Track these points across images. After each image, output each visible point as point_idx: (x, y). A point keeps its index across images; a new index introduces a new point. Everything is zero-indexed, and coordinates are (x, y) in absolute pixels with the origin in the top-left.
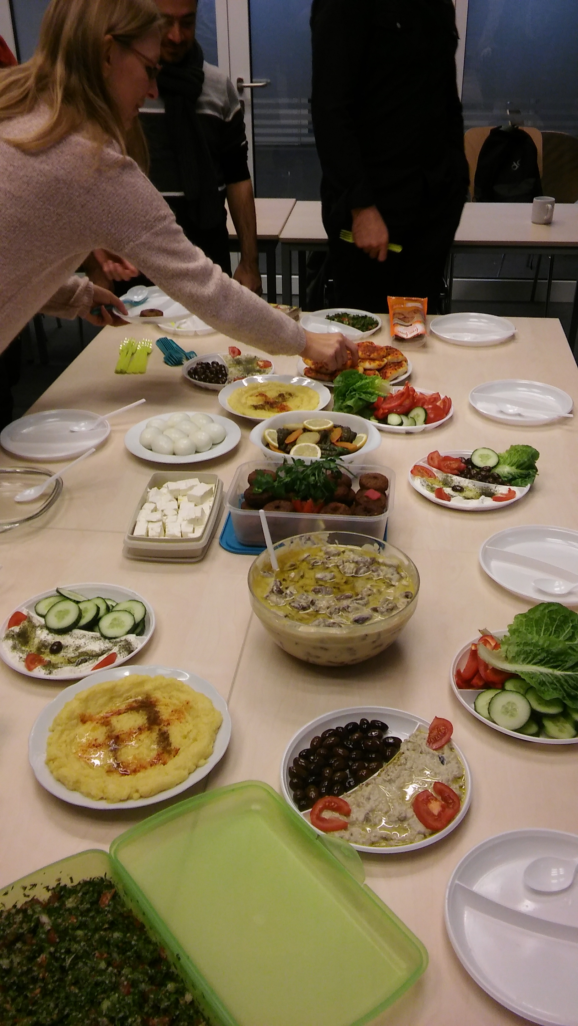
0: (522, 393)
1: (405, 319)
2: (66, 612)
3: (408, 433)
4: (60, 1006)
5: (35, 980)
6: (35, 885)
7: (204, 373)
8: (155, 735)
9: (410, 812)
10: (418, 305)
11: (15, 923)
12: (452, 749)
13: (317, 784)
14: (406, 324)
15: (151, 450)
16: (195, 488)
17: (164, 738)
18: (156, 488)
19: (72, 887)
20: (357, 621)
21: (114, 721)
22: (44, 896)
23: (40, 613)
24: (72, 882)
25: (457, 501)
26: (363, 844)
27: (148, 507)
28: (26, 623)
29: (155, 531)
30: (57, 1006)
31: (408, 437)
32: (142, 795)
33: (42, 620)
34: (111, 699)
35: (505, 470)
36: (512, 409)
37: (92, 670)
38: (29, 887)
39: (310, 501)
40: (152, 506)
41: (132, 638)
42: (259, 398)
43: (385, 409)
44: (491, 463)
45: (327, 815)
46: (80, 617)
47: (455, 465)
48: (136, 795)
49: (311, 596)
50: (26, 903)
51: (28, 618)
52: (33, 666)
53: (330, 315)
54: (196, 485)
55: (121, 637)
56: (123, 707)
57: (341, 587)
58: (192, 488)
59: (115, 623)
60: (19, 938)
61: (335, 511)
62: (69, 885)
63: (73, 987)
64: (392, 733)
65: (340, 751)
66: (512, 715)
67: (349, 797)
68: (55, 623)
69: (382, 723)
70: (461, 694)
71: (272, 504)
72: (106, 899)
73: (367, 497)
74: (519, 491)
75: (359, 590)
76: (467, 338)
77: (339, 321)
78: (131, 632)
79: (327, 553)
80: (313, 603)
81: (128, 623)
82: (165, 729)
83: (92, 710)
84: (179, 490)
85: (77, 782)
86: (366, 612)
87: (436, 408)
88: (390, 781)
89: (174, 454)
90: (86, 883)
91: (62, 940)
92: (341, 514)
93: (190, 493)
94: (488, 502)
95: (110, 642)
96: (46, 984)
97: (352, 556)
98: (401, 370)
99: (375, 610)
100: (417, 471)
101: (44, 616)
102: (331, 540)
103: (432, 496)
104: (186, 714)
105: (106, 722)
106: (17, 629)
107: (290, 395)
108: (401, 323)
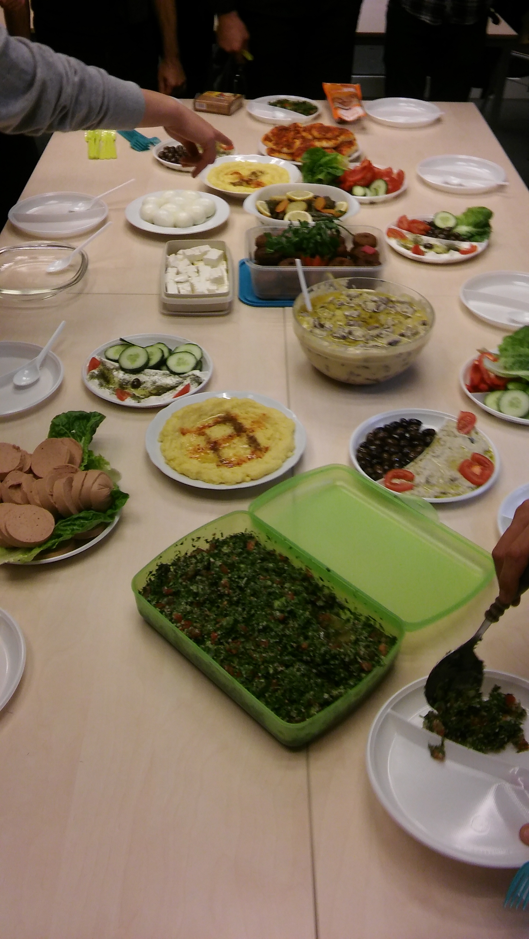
0: (462, 167)
1: (345, 103)
2: (137, 356)
3: (372, 203)
4: (247, 609)
5: (221, 596)
6: (199, 538)
7: (173, 156)
8: (245, 439)
9: (458, 475)
10: (352, 90)
11: (192, 564)
12: (477, 433)
13: (381, 464)
14: (346, 108)
15: (153, 224)
16: (209, 253)
17: (253, 442)
18: (174, 254)
19: (222, 540)
20: (391, 344)
21: (208, 431)
22: (205, 546)
23: (111, 357)
24: (222, 537)
25: (430, 256)
26: (430, 497)
27: (171, 271)
28: (101, 367)
29: (185, 290)
30: (244, 609)
31: (372, 206)
32: (253, 478)
33: (117, 365)
34: (200, 416)
35: (463, 229)
36: (455, 181)
37: (174, 398)
38: (196, 539)
39: (318, 257)
40: (175, 270)
41: (197, 372)
42: (235, 176)
43: (350, 181)
44: (451, 223)
45: (396, 481)
46: (149, 360)
47: (422, 227)
48: (248, 479)
49: (347, 329)
50: (194, 551)
51: (102, 363)
52: (124, 397)
53: (272, 102)
54: (209, 251)
55: (188, 372)
56: (211, 422)
57: (368, 321)
58: (205, 253)
59: (180, 363)
60: (197, 573)
61: (341, 264)
62: (221, 539)
63: (252, 598)
64: (425, 426)
65: (390, 441)
66: (517, 407)
67: (410, 468)
68: (127, 364)
69: (417, 420)
70: (473, 395)
71: (285, 261)
72: (251, 545)
73: (364, 252)
74: (480, 246)
75: (383, 322)
76: (401, 120)
77: (282, 107)
78: (194, 369)
79: (348, 296)
80: (350, 333)
81: (192, 362)
82: (251, 434)
83: (188, 425)
84: (194, 256)
85: (198, 473)
86: (396, 337)
87: (392, 180)
88: (438, 457)
89: (175, 227)
90: (232, 537)
91: (232, 571)
92: (347, 266)
93: (205, 257)
94: (456, 256)
95: (180, 377)
96: (231, 597)
97: (370, 297)
98: (354, 148)
99: (402, 335)
100: (391, 233)
101: (117, 361)
102: (349, 287)
103: (409, 253)
104: (264, 423)
105: (201, 432)
106: (96, 372)
107: (261, 172)
108: (343, 107)
